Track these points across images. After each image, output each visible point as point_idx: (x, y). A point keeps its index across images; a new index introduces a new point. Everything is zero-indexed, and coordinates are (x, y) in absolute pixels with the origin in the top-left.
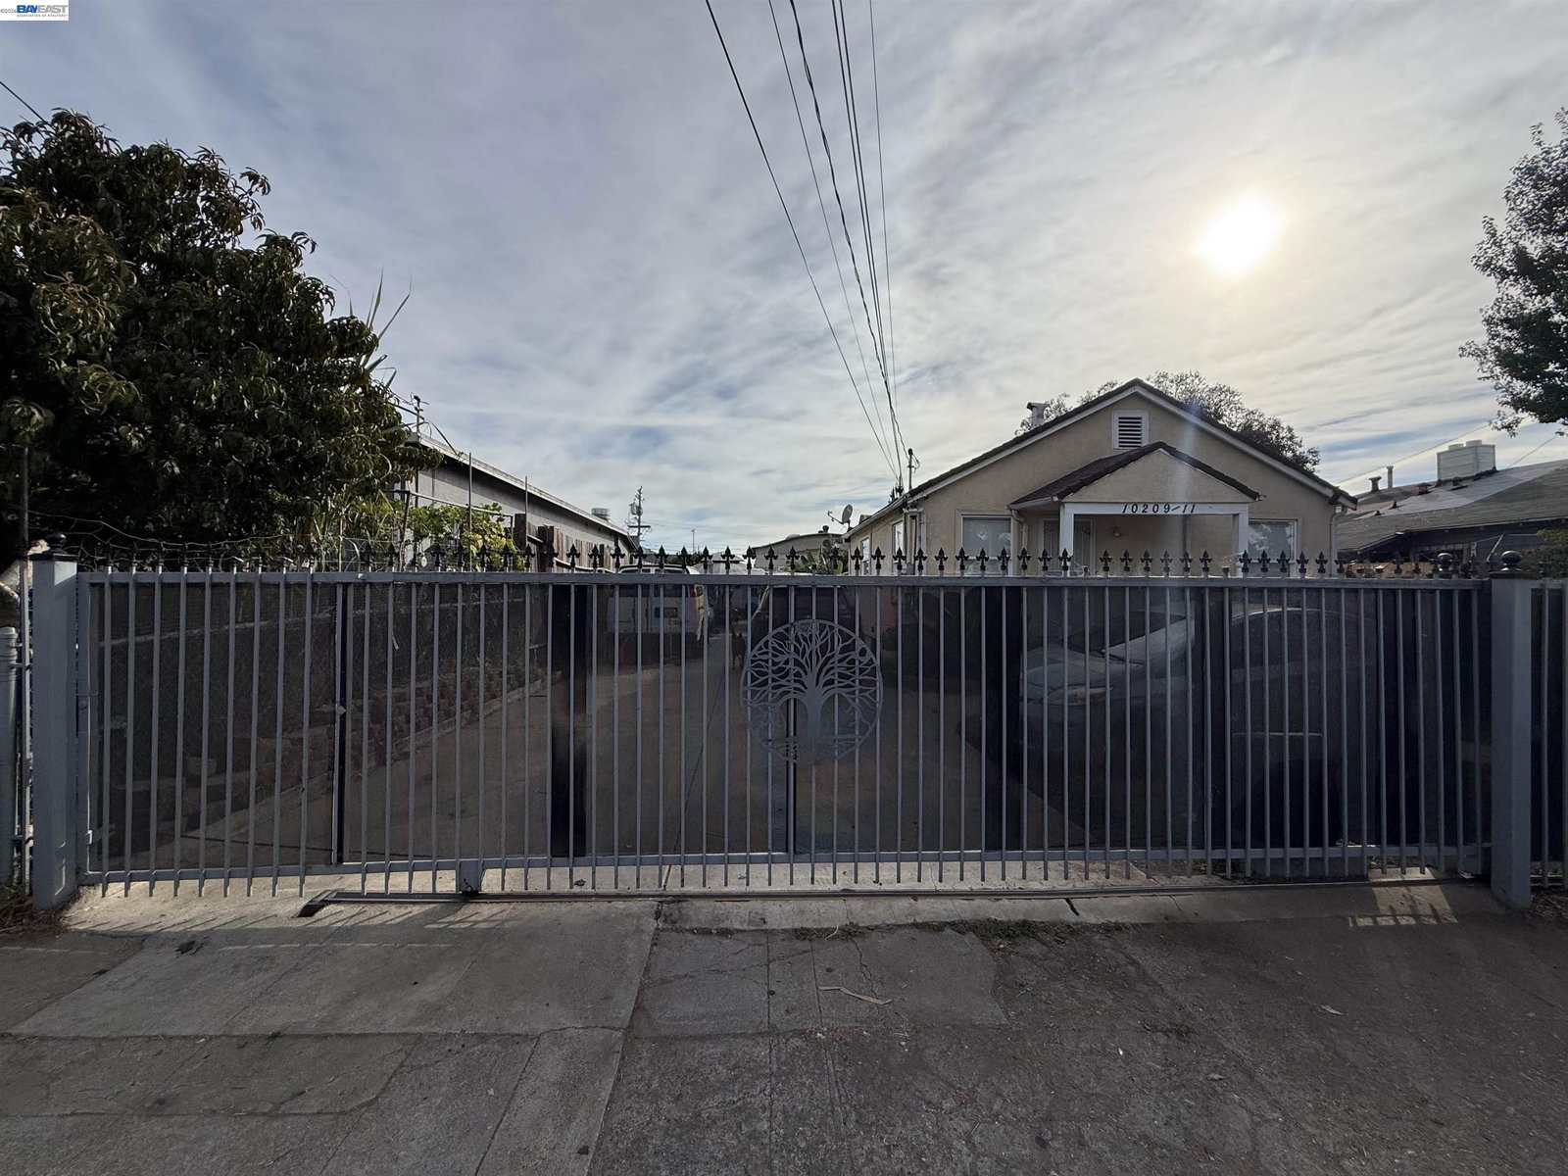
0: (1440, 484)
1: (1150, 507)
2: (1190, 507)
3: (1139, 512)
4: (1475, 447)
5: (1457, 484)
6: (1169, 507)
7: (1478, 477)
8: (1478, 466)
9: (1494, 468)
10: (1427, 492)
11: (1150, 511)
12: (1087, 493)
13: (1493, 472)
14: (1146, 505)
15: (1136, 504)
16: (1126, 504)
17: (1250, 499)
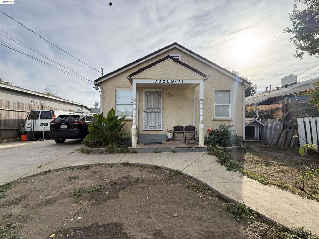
0: (282, 87)
1: (166, 81)
2: (181, 81)
3: (162, 83)
4: (291, 76)
5: (286, 86)
6: (173, 81)
7: (292, 84)
8: (292, 81)
9: (297, 82)
10: (279, 89)
11: (166, 82)
12: (140, 75)
13: (296, 83)
14: (164, 80)
15: (160, 80)
16: (157, 80)
17: (204, 78)
